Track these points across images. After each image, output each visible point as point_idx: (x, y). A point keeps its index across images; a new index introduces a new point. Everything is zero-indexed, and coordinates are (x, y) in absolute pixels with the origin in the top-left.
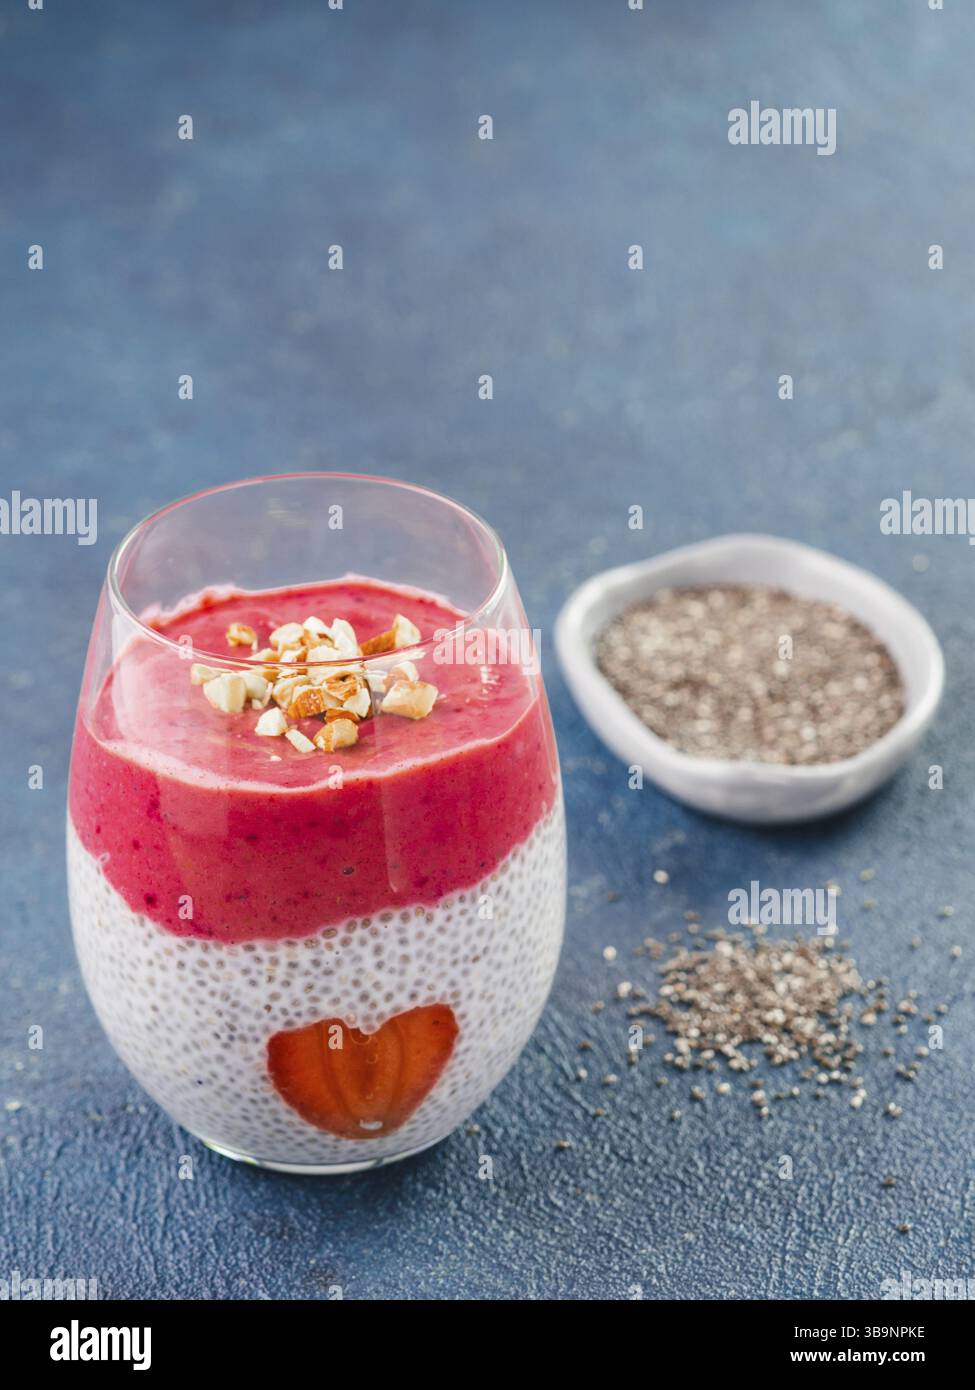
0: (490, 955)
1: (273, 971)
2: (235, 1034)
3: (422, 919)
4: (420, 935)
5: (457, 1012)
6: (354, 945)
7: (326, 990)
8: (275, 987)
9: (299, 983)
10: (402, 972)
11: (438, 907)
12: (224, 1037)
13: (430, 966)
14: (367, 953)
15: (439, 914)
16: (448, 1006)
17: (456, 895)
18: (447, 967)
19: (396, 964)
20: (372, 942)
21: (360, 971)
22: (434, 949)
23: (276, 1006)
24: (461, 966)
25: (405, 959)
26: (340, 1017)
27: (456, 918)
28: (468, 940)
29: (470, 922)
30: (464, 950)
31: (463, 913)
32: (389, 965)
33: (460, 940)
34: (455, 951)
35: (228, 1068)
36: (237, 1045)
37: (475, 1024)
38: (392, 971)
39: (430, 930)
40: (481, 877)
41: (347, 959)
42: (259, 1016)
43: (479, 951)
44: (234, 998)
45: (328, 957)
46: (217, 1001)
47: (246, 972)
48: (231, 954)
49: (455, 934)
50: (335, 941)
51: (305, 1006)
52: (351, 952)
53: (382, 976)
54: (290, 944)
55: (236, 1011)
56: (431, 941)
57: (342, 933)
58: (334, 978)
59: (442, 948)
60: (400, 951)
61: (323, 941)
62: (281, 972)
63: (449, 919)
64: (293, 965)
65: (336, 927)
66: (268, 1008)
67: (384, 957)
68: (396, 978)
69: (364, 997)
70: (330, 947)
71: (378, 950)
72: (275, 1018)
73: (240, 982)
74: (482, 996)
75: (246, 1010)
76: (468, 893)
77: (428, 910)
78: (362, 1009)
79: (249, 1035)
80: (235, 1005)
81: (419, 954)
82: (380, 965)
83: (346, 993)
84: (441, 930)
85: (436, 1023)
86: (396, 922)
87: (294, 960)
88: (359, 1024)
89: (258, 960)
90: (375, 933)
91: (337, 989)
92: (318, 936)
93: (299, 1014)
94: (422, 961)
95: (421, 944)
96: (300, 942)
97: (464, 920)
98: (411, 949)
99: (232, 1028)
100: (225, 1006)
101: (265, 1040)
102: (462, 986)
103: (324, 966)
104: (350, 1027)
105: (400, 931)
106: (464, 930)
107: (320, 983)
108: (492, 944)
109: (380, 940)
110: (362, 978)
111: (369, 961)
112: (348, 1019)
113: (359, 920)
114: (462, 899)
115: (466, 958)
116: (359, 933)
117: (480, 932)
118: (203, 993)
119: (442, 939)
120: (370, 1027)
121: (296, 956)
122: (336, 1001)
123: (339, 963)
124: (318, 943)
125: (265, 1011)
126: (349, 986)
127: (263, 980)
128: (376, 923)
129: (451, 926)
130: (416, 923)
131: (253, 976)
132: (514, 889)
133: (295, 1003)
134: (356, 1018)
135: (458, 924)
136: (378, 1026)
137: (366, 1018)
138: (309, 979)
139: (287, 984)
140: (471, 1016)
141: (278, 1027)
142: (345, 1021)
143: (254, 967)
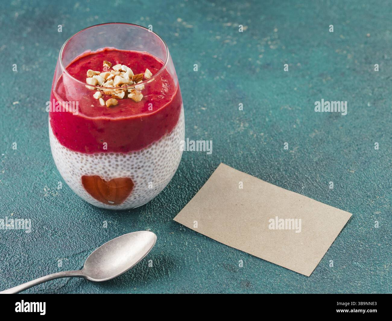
0: (144, 168)
1: (82, 161)
2: (74, 173)
3: (122, 157)
4: (122, 160)
5: (133, 180)
6: (103, 159)
7: (95, 168)
8: (83, 165)
9: (88, 165)
10: (116, 168)
11: (127, 154)
12: (72, 172)
13: (124, 168)
14: (106, 162)
15: (128, 156)
16: (130, 179)
17: (133, 152)
18: (130, 169)
19: (115, 166)
20: (108, 160)
21: (104, 166)
22: (126, 164)
23: (83, 169)
24: (134, 170)
25: (117, 165)
26: (99, 176)
27: (133, 157)
28: (137, 163)
29: (137, 159)
30: (135, 166)
31: (135, 156)
32: (113, 166)
33: (134, 163)
34: (132, 165)
35: (73, 180)
36: (74, 175)
37: (139, 184)
38: (113, 168)
39: (125, 159)
40: (141, 148)
41: (101, 162)
42: (79, 170)
43: (140, 166)
44: (74, 164)
45: (96, 161)
46: (70, 163)
47: (76, 159)
48: (72, 153)
49: (132, 162)
50: (98, 157)
51: (90, 171)
52: (102, 161)
53: (110, 168)
54: (86, 155)
55: (74, 167)
56: (125, 162)
57: (100, 156)
58: (98, 166)
59: (128, 164)
60: (116, 163)
61: (95, 156)
62: (84, 161)
63: (131, 157)
64: (87, 160)
65: (98, 154)
66: (81, 169)
67: (111, 164)
68: (115, 169)
69: (106, 172)
70: (97, 158)
71: (109, 162)
72: (83, 172)
73: (75, 161)
74: (141, 178)
75: (76, 168)
76: (137, 152)
77: (124, 154)
78: (105, 175)
79: (77, 174)
80: (73, 166)
81: (121, 165)
82: (110, 166)
83: (101, 170)
84: (128, 160)
85: (127, 182)
86: (114, 156)
87: (87, 159)
88: (104, 178)
89: (79, 157)
90: (109, 157)
91: (98, 169)
92: (93, 155)
93: (89, 172)
94: (122, 167)
95: (122, 162)
96: (89, 155)
97: (135, 158)
98: (119, 163)
99: (73, 171)
100: (71, 165)
101: (81, 176)
102: (135, 174)
103: (95, 163)
104: (102, 179)
105: (116, 158)
106: (135, 161)
107: (94, 166)
108: (145, 165)
109: (110, 159)
110: (105, 168)
111: (107, 164)
112: (101, 176)
113: (104, 154)
114: (135, 153)
115: (136, 168)
116: (104, 157)
117: (141, 162)
118: (67, 161)
119: (128, 162)
120: (108, 180)
121: (88, 158)
122: (98, 172)
123: (99, 163)
124: (93, 157)
125: (80, 170)
126: (101, 169)
127: (80, 162)
128: (109, 155)
129: (131, 159)
130: (120, 157)
131: (78, 160)
132: (153, 152)
133: (88, 170)
134: (103, 177)
135: (134, 159)
136: (109, 180)
137: (106, 177)
138: (91, 165)
139: (85, 164)
140: (138, 182)
141: (84, 174)
142: (101, 177)
143: (77, 158)
